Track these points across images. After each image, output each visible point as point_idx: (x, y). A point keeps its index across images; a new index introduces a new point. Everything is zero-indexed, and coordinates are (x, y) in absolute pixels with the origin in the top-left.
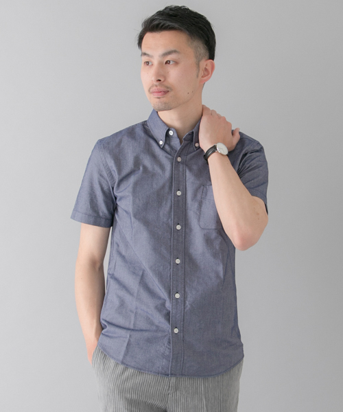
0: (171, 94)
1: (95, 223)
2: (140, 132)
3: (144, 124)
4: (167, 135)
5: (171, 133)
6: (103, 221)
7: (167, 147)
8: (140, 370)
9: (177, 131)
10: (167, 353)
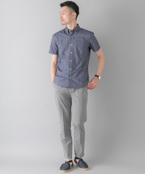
0: (64, 21)
1: (54, 54)
2: (63, 31)
3: (64, 30)
4: (69, 31)
5: (70, 31)
6: (55, 53)
7: (69, 34)
8: (62, 87)
9: (71, 30)
10: (68, 83)
